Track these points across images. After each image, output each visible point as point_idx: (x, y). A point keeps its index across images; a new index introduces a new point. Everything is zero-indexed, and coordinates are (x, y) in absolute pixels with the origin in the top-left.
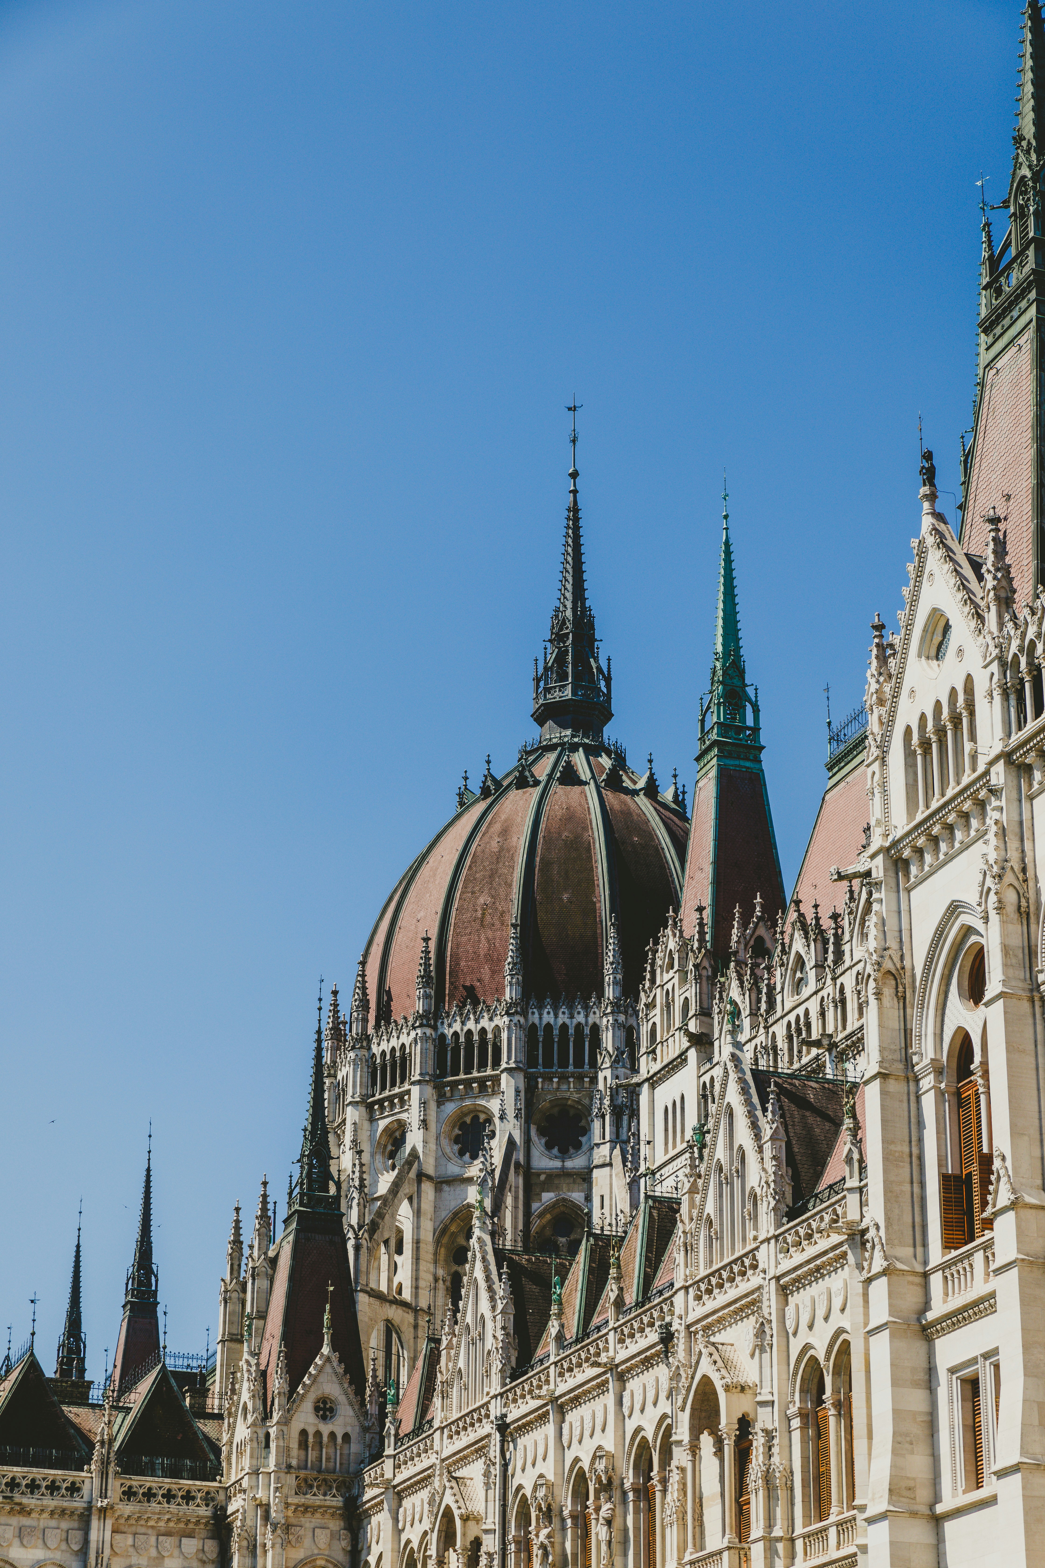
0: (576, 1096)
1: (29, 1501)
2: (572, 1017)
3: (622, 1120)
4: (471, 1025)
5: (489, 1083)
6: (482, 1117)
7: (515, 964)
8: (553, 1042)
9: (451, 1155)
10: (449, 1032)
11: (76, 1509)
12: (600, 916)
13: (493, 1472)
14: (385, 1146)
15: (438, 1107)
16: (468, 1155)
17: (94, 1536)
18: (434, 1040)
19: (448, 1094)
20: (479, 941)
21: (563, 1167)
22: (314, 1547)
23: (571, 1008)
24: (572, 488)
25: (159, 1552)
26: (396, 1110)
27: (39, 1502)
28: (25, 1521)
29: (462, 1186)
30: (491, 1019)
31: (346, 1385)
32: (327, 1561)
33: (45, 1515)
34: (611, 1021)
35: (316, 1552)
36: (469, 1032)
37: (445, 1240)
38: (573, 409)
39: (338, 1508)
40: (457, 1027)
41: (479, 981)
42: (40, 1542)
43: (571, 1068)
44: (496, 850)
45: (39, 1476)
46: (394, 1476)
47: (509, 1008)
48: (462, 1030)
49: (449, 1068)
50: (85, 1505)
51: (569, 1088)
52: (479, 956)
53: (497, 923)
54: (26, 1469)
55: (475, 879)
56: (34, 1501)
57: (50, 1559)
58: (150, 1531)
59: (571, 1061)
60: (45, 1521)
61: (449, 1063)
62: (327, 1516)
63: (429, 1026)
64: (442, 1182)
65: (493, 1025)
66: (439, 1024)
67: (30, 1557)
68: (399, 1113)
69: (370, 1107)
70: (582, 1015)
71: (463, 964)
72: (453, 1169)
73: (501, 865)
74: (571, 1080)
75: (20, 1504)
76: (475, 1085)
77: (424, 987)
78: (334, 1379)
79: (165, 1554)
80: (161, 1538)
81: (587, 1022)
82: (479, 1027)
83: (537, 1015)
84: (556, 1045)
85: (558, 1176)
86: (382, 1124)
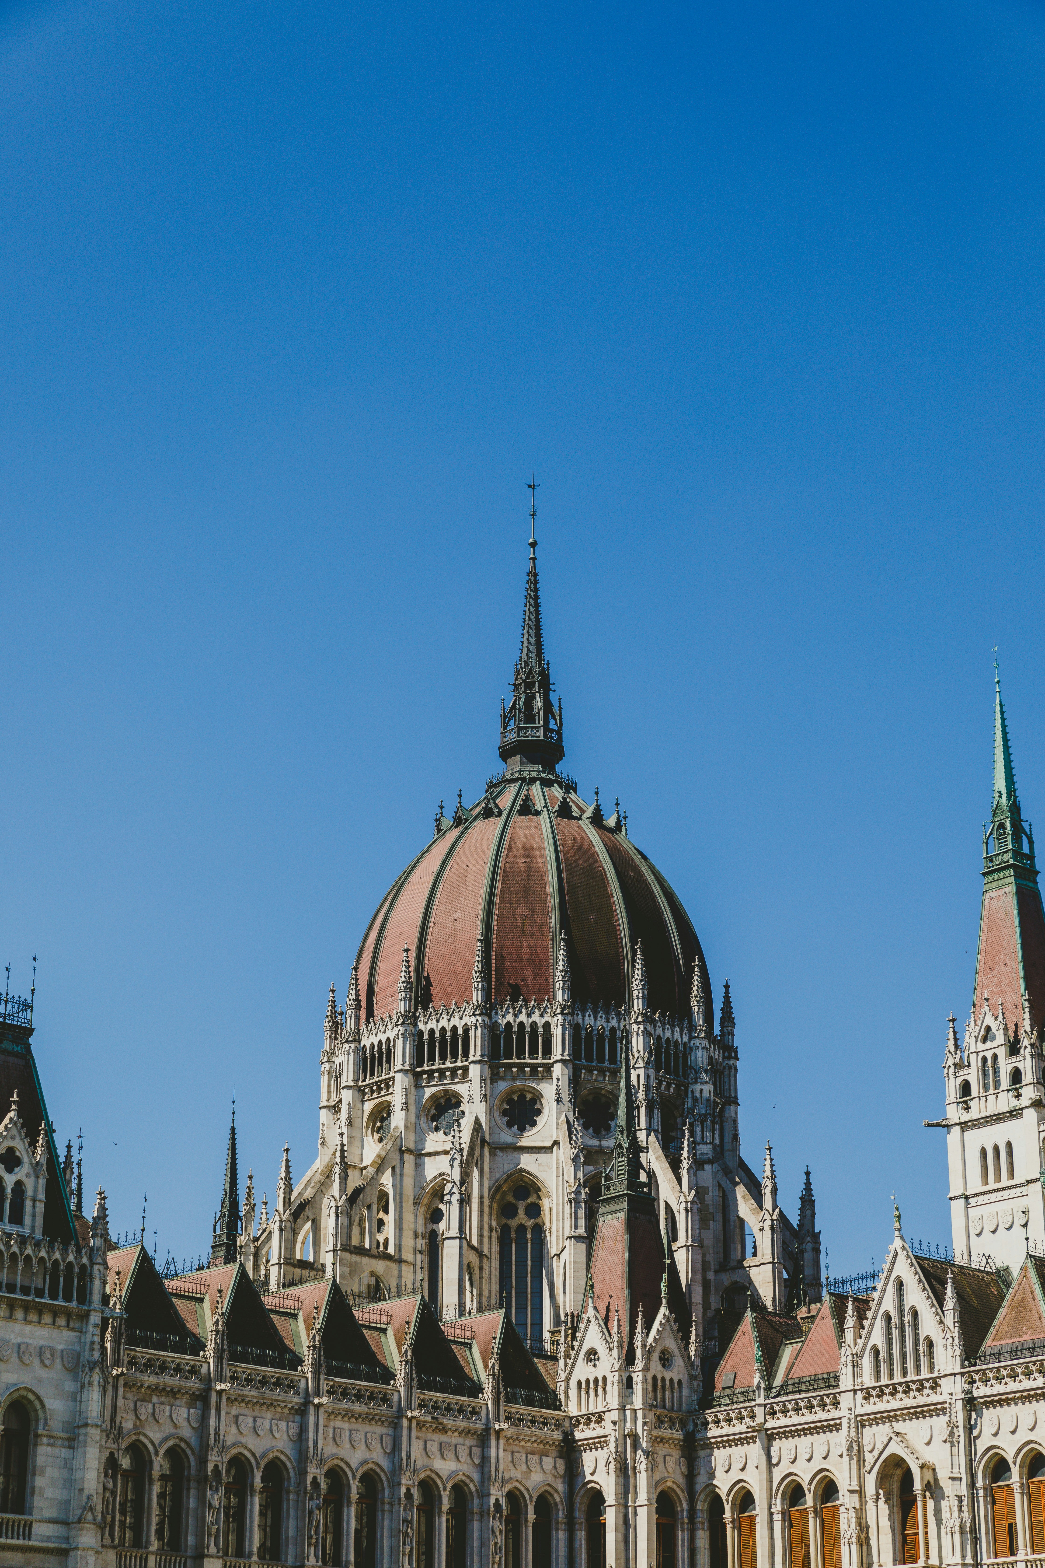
0: (609, 1087)
1: (448, 1421)
2: (607, 1021)
3: (653, 1113)
4: (523, 1018)
5: (540, 1069)
6: (529, 1096)
7: (566, 972)
8: (593, 1040)
9: (502, 1125)
10: (503, 1022)
11: (477, 1429)
12: (621, 938)
13: (957, 1434)
14: (429, 1110)
15: (491, 1084)
16: (516, 1126)
17: (493, 1452)
18: (489, 1027)
19: (501, 1074)
20: (522, 947)
21: (600, 1146)
22: (665, 1471)
23: (607, 1014)
24: (532, 556)
25: (528, 1468)
26: (445, 1082)
27: (454, 1423)
28: (444, 1438)
29: (515, 1154)
30: (542, 1016)
31: (679, 1341)
32: (673, 1482)
33: (456, 1434)
34: (642, 1029)
35: (666, 1475)
36: (521, 1025)
37: (498, 1197)
38: (532, 487)
39: (680, 1440)
40: (510, 1018)
41: (523, 980)
42: (453, 1456)
43: (607, 1064)
44: (525, 869)
45: (453, 1401)
46: (766, 1421)
47: (563, 1009)
48: (515, 1021)
49: (502, 1052)
50: (483, 1427)
51: (604, 1080)
52: (522, 959)
53: (537, 933)
54: (445, 1395)
55: (511, 892)
56: (451, 1422)
57: (461, 1470)
58: (521, 1450)
59: (607, 1058)
60: (455, 1439)
61: (502, 1048)
62: (672, 1446)
63: (486, 1014)
64: (496, 1148)
65: (543, 1020)
66: (493, 1013)
67: (447, 1468)
68: (449, 1084)
69: (417, 1076)
70: (615, 1020)
71: (507, 964)
72: (506, 1137)
73: (532, 883)
74: (608, 1074)
75: (442, 1424)
76: (527, 1069)
77: (482, 981)
78: (671, 1335)
79: (533, 1469)
80: (530, 1456)
81: (619, 1026)
82: (531, 1021)
83: (580, 1017)
84: (595, 1043)
85: (596, 1152)
86: (429, 1092)
